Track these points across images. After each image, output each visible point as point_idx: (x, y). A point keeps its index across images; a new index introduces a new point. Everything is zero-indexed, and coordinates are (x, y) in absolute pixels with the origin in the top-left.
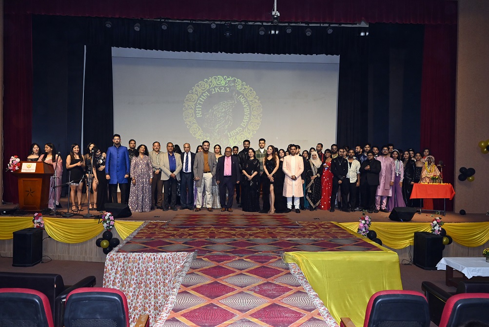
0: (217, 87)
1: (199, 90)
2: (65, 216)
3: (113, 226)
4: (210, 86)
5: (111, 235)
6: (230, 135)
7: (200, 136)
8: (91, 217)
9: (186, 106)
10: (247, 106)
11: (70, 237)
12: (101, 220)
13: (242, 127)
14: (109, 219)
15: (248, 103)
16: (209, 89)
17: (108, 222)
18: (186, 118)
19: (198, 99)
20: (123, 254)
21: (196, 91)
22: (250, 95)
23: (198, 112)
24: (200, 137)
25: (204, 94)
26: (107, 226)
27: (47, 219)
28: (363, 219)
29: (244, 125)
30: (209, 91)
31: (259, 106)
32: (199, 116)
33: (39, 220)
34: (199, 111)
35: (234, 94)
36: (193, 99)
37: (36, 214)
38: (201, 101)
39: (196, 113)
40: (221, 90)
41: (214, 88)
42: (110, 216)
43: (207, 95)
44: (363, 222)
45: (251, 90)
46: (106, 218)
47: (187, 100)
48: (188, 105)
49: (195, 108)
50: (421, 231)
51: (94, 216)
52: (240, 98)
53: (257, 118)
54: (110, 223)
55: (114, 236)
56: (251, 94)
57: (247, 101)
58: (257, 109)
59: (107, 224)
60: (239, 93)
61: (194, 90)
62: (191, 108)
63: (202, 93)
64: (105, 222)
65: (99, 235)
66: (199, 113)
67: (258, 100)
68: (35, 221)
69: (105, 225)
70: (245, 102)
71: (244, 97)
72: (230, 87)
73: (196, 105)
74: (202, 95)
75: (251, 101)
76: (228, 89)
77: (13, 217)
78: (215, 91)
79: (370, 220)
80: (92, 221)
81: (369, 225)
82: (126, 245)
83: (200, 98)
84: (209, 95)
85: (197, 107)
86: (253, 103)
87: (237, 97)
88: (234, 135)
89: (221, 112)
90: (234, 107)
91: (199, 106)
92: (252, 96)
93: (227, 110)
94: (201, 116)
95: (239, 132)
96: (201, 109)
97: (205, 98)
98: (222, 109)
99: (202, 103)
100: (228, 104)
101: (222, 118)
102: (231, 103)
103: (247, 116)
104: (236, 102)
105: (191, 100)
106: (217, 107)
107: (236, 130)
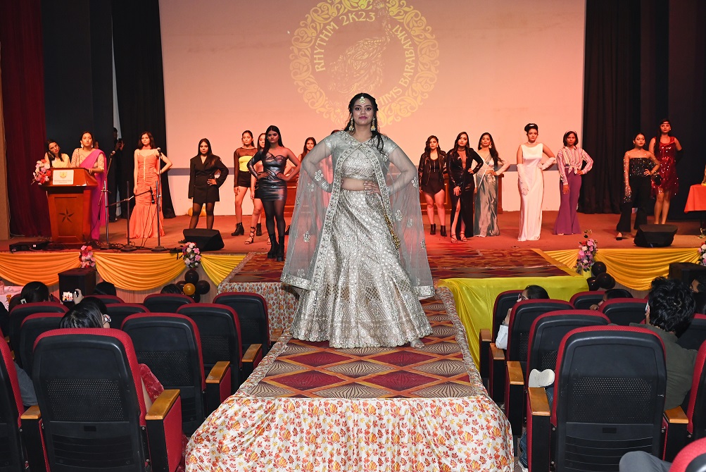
0: (352, 12)
1: (319, 19)
2: (125, 250)
3: (199, 262)
4: (338, 10)
5: (197, 276)
7: (323, 106)
8: (164, 250)
9: (296, 51)
10: (410, 46)
11: (135, 281)
12: (180, 254)
13: (400, 86)
14: (193, 252)
15: (412, 40)
16: (338, 17)
17: (192, 256)
18: (296, 74)
19: (317, 37)
20: (239, 285)
21: (313, 21)
22: (415, 24)
23: (317, 61)
24: (322, 110)
25: (328, 27)
26: (191, 264)
27: (99, 255)
28: (585, 244)
29: (405, 83)
30: (337, 20)
31: (434, 46)
32: (319, 69)
33: (89, 256)
34: (319, 59)
35: (384, 25)
36: (308, 37)
37: (83, 248)
38: (322, 40)
39: (313, 65)
40: (359, 17)
41: (346, 14)
42: (194, 247)
43: (334, 29)
44: (585, 248)
45: (416, 15)
46: (189, 250)
47: (297, 40)
49: (312, 54)
50: (683, 261)
51: (168, 249)
52: (397, 31)
53: (429, 70)
54: (194, 258)
55: (202, 278)
56: (416, 22)
57: (409, 37)
58: (430, 51)
59: (190, 260)
60: (394, 22)
61: (309, 20)
62: (306, 55)
63: (325, 25)
64: (187, 257)
65: (178, 277)
66: (319, 64)
67: (432, 33)
68: (83, 258)
69: (188, 261)
70: (406, 39)
71: (404, 29)
72: (376, 11)
73: (313, 48)
74: (324, 28)
75: (418, 36)
76: (372, 14)
77: (48, 253)
78: (348, 19)
79: (595, 246)
80: (167, 255)
81: (594, 253)
82: (236, 277)
83: (321, 36)
84: (337, 28)
85: (315, 52)
86: (420, 40)
87: (391, 30)
88: (387, 102)
89: (360, 60)
90: (385, 48)
91: (319, 50)
92: (418, 27)
93: (373, 56)
94: (324, 69)
95: (395, 97)
96: (322, 56)
97: (330, 35)
98: (363, 55)
99: (325, 44)
100: (373, 43)
101: (362, 72)
102: (379, 42)
103: (410, 65)
104: (389, 40)
105: (305, 38)
106: (353, 51)
107: (391, 92)
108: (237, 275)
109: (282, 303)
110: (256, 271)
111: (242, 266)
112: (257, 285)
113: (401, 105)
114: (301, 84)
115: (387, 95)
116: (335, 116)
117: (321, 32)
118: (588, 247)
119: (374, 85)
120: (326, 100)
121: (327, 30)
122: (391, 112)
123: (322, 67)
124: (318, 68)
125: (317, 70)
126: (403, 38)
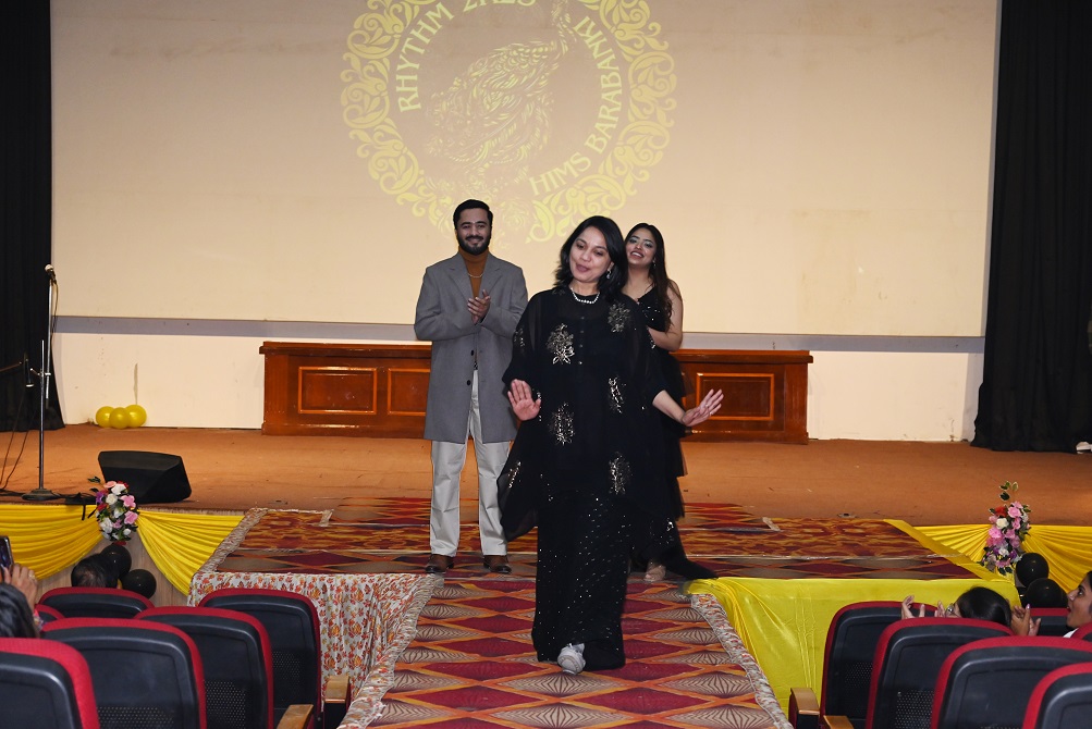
3: (133, 528)
5: (126, 559)
6: (540, 187)
7: (413, 190)
8: (52, 499)
9: (356, 63)
10: (612, 63)
12: (91, 508)
13: (587, 152)
14: (120, 503)
15: (617, 51)
17: (117, 513)
18: (353, 114)
19: (405, 34)
20: (238, 576)
22: (625, 17)
23: (403, 89)
24: (411, 197)
25: (430, 14)
26: (114, 530)
28: (1003, 513)
29: (599, 144)
31: (664, 66)
32: (407, 105)
34: (408, 83)
35: (555, 14)
38: (416, 42)
39: (394, 96)
42: (123, 493)
43: (443, 20)
44: (1002, 523)
46: (111, 500)
47: (359, 39)
48: (364, 62)
49: (393, 72)
51: (62, 496)
52: (583, 29)
53: (653, 117)
54: (123, 517)
55: (138, 564)
56: (628, 11)
57: (610, 43)
58: (656, 77)
59: (114, 521)
60: (577, 10)
62: (377, 74)
63: (424, 9)
64: (107, 515)
66: (407, 95)
67: (661, 39)
69: (107, 524)
70: (603, 47)
71: (599, 26)
73: (394, 59)
74: (422, 15)
75: (630, 43)
79: (1026, 517)
80: (59, 510)
81: (1022, 533)
82: (231, 560)
83: (413, 32)
84: (451, 17)
85: (400, 67)
86: (636, 53)
87: (571, 25)
88: (556, 186)
89: (499, 90)
90: (555, 67)
91: (408, 64)
92: (631, 22)
93: (529, 81)
94: (419, 106)
95: (576, 175)
96: (415, 78)
97: (434, 31)
98: (507, 79)
99: (422, 51)
100: (530, 53)
101: (504, 116)
102: (544, 53)
103: (610, 106)
104: (565, 48)
105: (376, 37)
106: (484, 70)
107: (566, 164)
108: (230, 555)
109: (337, 621)
110: (273, 549)
111: (240, 536)
112: (281, 579)
113: (587, 194)
114: (364, 136)
115: (557, 170)
116: (439, 213)
117: (414, 25)
118: (1010, 520)
119: (528, 147)
120: (419, 176)
121: (427, 21)
122: (565, 209)
123: (413, 102)
124: (404, 104)
125: (402, 109)
126: (597, 44)
